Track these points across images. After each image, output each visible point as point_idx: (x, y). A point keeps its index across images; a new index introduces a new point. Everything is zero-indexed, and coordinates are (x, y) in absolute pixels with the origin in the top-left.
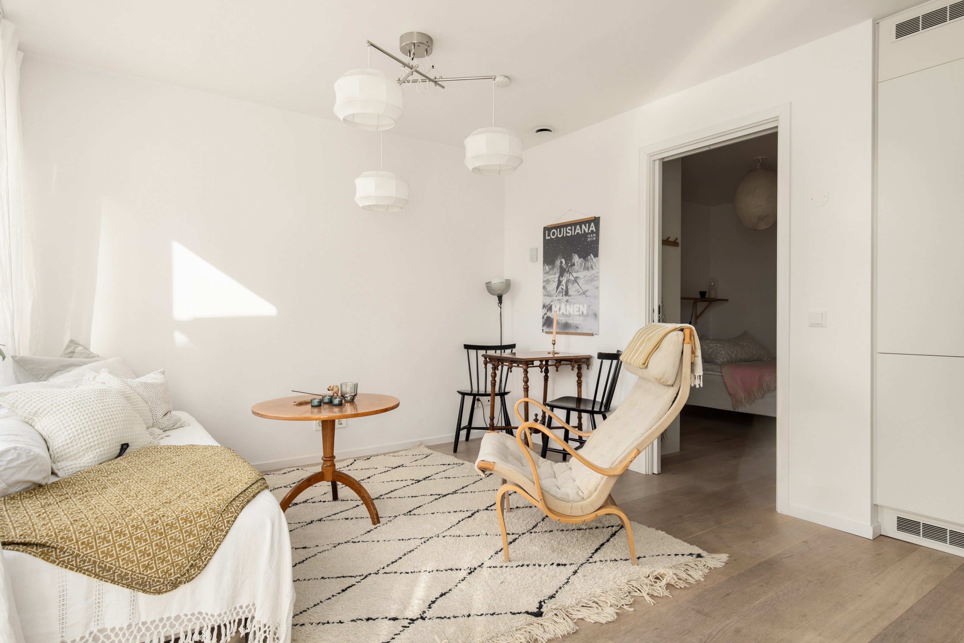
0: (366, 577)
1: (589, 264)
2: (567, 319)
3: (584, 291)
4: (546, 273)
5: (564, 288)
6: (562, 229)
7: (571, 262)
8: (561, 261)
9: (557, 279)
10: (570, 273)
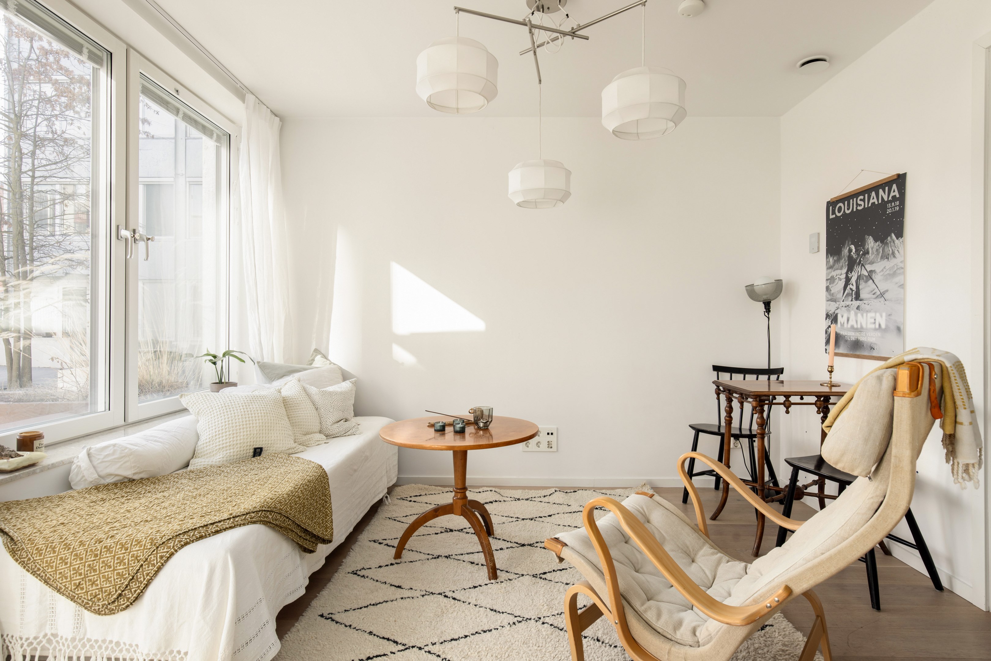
0: (408, 648)
1: (889, 250)
2: (858, 334)
3: (882, 291)
4: (830, 268)
5: (854, 288)
6: (851, 200)
7: (864, 248)
8: (850, 248)
9: (844, 276)
10: (863, 265)
